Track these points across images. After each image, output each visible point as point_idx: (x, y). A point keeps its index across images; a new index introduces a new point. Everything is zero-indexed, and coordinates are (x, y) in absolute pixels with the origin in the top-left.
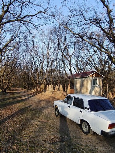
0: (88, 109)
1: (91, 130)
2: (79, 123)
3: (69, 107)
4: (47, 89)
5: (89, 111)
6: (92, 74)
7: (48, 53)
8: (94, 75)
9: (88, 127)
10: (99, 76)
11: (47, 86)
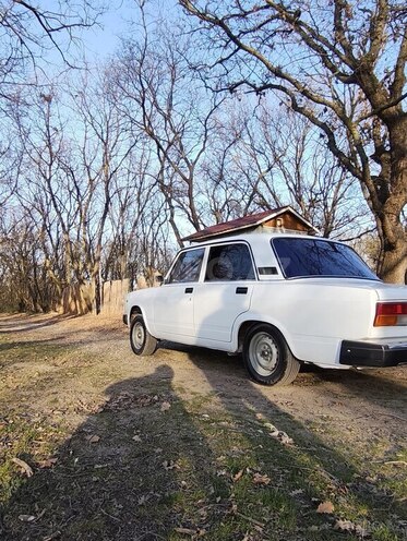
0: (273, 271)
3: (189, 291)
7: (106, 162)
8: (278, 223)
9: (275, 351)
10: (299, 227)
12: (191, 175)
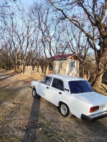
0: (68, 91)
1: (70, 113)
2: (57, 105)
3: (48, 88)
4: (26, 70)
5: (70, 92)
6: (71, 56)
7: (28, 33)
8: (72, 58)
9: (67, 109)
10: (77, 59)
11: (26, 66)
12: (51, 41)
